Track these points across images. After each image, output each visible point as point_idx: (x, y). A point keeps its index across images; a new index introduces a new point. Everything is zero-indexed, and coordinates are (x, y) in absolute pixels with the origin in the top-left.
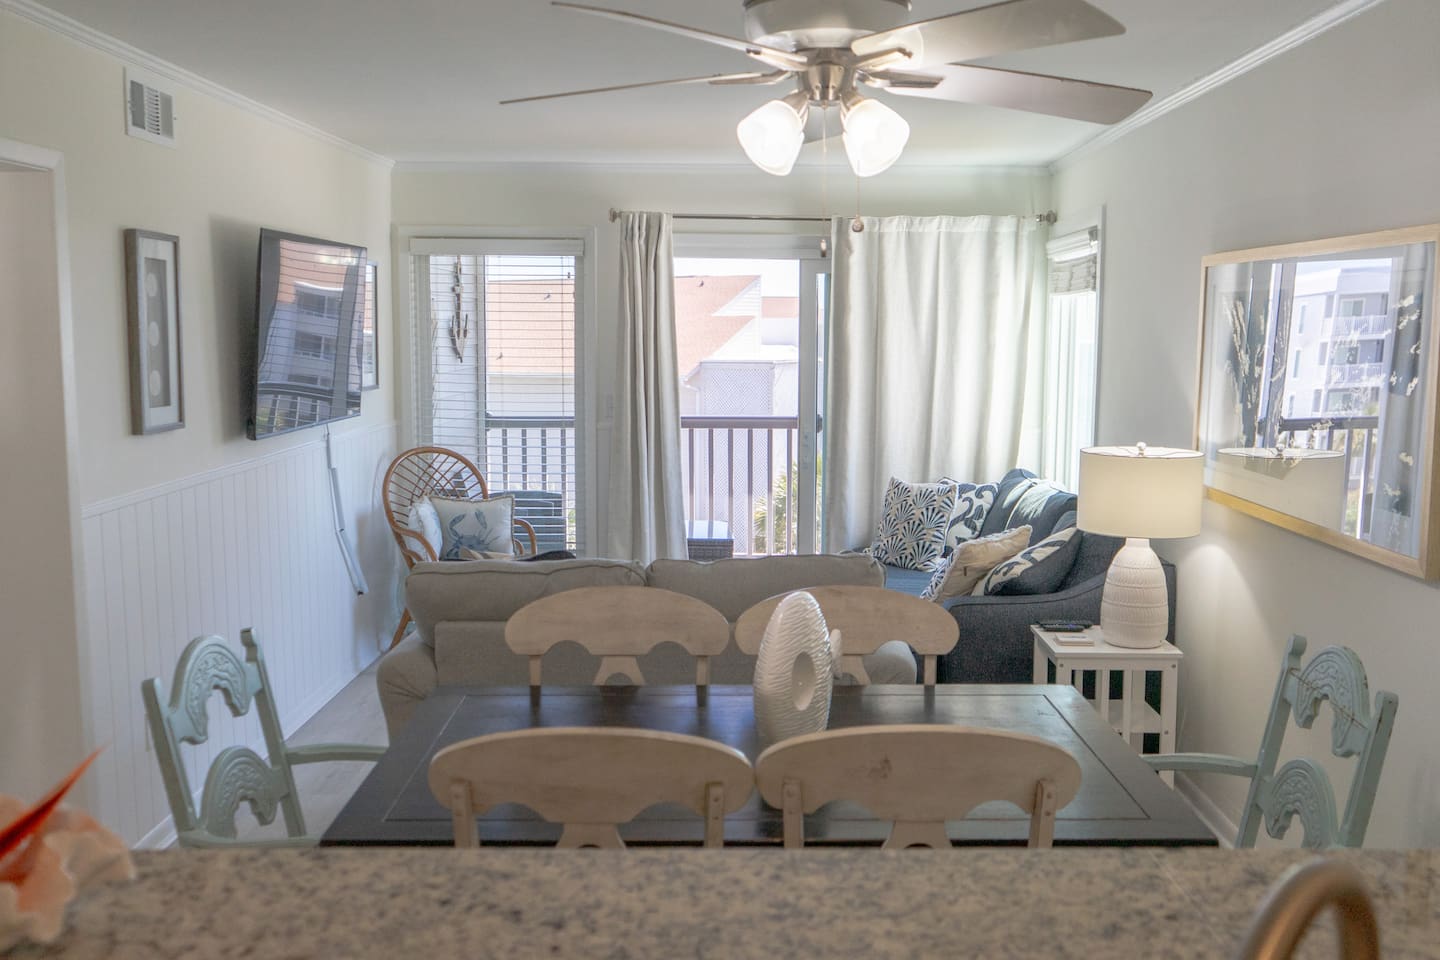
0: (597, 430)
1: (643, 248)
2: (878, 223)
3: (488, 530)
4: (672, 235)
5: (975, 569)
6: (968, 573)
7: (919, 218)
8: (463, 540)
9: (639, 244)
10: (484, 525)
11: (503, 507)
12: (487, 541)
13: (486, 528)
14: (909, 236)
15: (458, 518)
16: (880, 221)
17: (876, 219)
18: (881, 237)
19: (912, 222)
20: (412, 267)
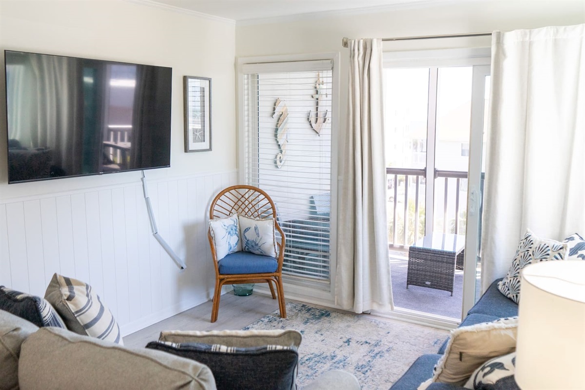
0: (338, 180)
1: (361, 63)
2: (528, 33)
3: (260, 238)
4: (382, 53)
5: (470, 356)
6: (464, 358)
7: (563, 27)
8: (249, 242)
9: (358, 60)
10: (258, 234)
11: (268, 225)
12: (259, 245)
13: (259, 237)
14: (556, 42)
15: (247, 229)
16: (530, 32)
17: (528, 31)
18: (531, 44)
19: (557, 31)
20: (246, 81)
